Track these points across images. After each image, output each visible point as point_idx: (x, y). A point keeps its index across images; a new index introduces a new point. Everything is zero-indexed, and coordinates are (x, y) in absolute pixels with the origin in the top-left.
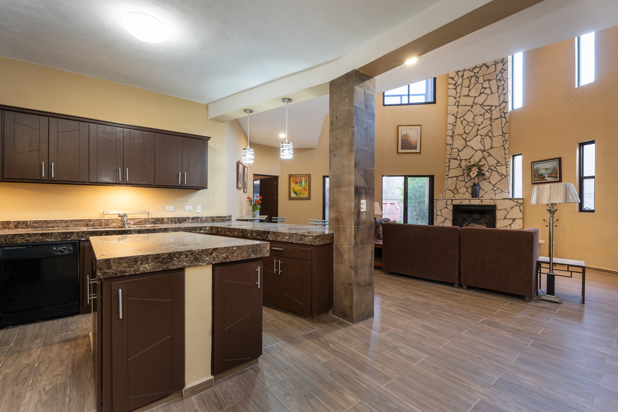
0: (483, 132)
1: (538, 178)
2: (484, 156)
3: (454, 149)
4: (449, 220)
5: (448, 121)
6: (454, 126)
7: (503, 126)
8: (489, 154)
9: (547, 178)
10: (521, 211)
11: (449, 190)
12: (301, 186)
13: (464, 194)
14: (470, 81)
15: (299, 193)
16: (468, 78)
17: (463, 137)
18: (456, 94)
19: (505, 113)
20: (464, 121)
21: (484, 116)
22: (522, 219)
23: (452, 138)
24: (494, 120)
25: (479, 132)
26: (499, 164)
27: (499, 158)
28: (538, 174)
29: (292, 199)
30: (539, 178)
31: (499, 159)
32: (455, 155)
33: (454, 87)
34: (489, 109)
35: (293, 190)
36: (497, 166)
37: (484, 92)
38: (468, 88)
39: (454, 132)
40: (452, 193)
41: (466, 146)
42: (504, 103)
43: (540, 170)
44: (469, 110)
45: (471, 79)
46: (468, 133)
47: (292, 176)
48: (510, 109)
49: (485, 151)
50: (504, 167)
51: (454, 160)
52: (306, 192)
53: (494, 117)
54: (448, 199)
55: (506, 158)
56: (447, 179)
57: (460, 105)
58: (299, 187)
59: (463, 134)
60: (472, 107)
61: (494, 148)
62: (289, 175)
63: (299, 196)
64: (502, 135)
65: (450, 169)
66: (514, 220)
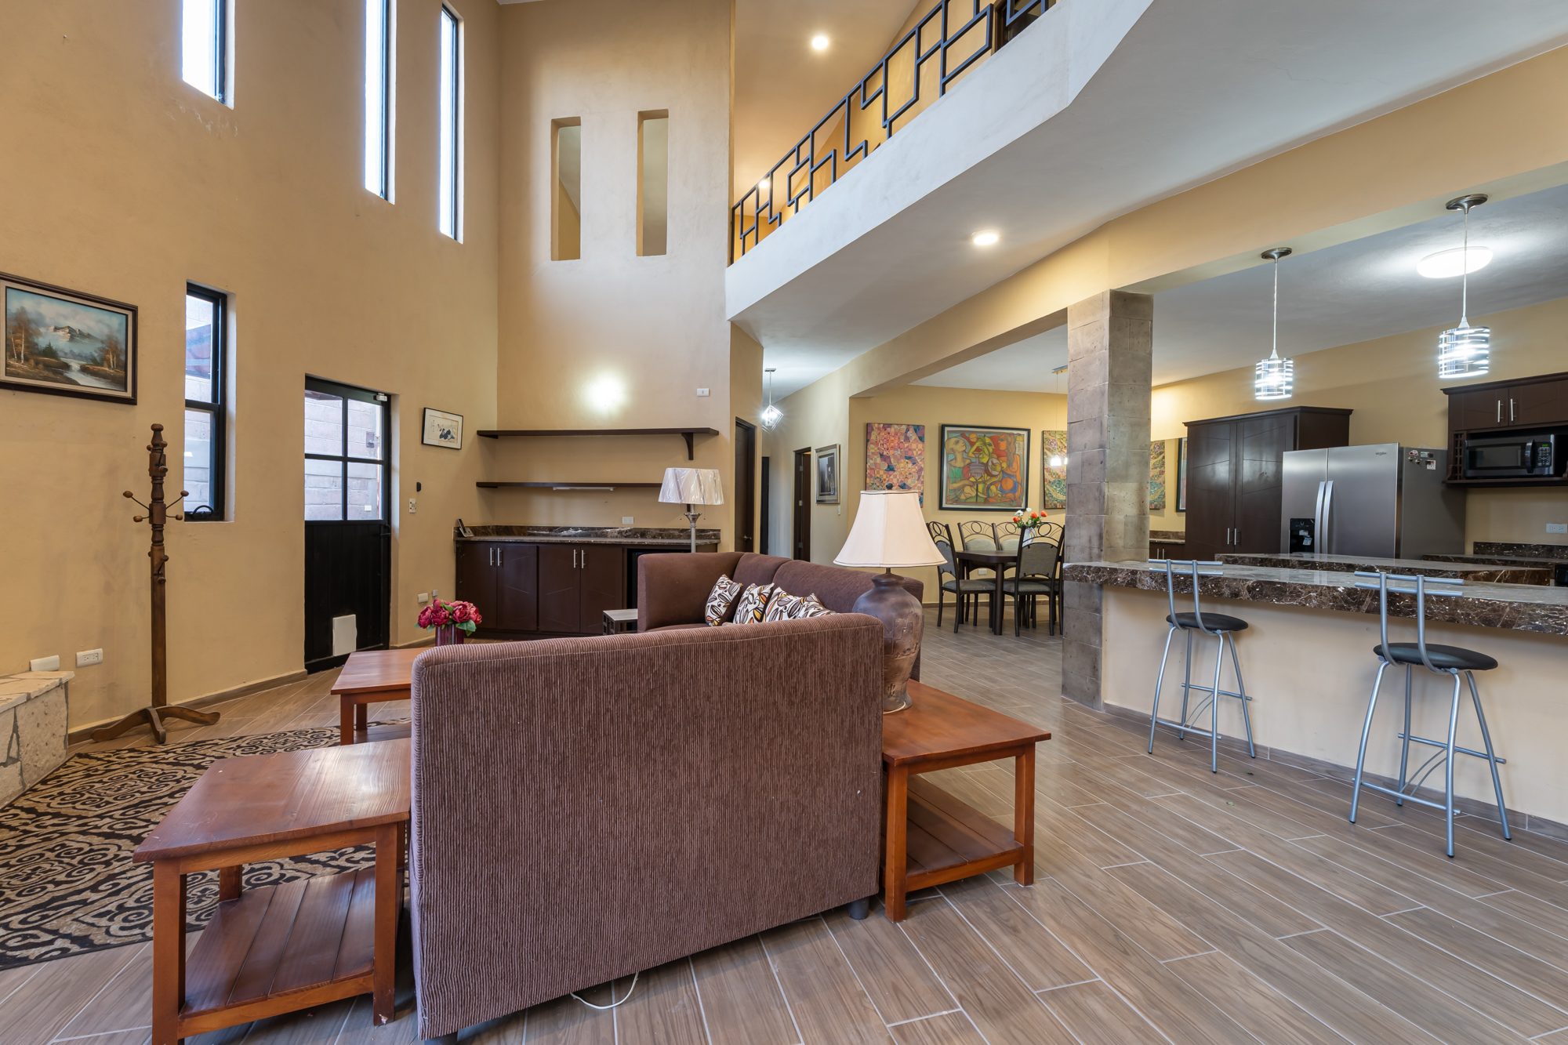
1: (32, 362)
9: (75, 375)
28: (32, 347)
30: (37, 363)
43: (42, 330)
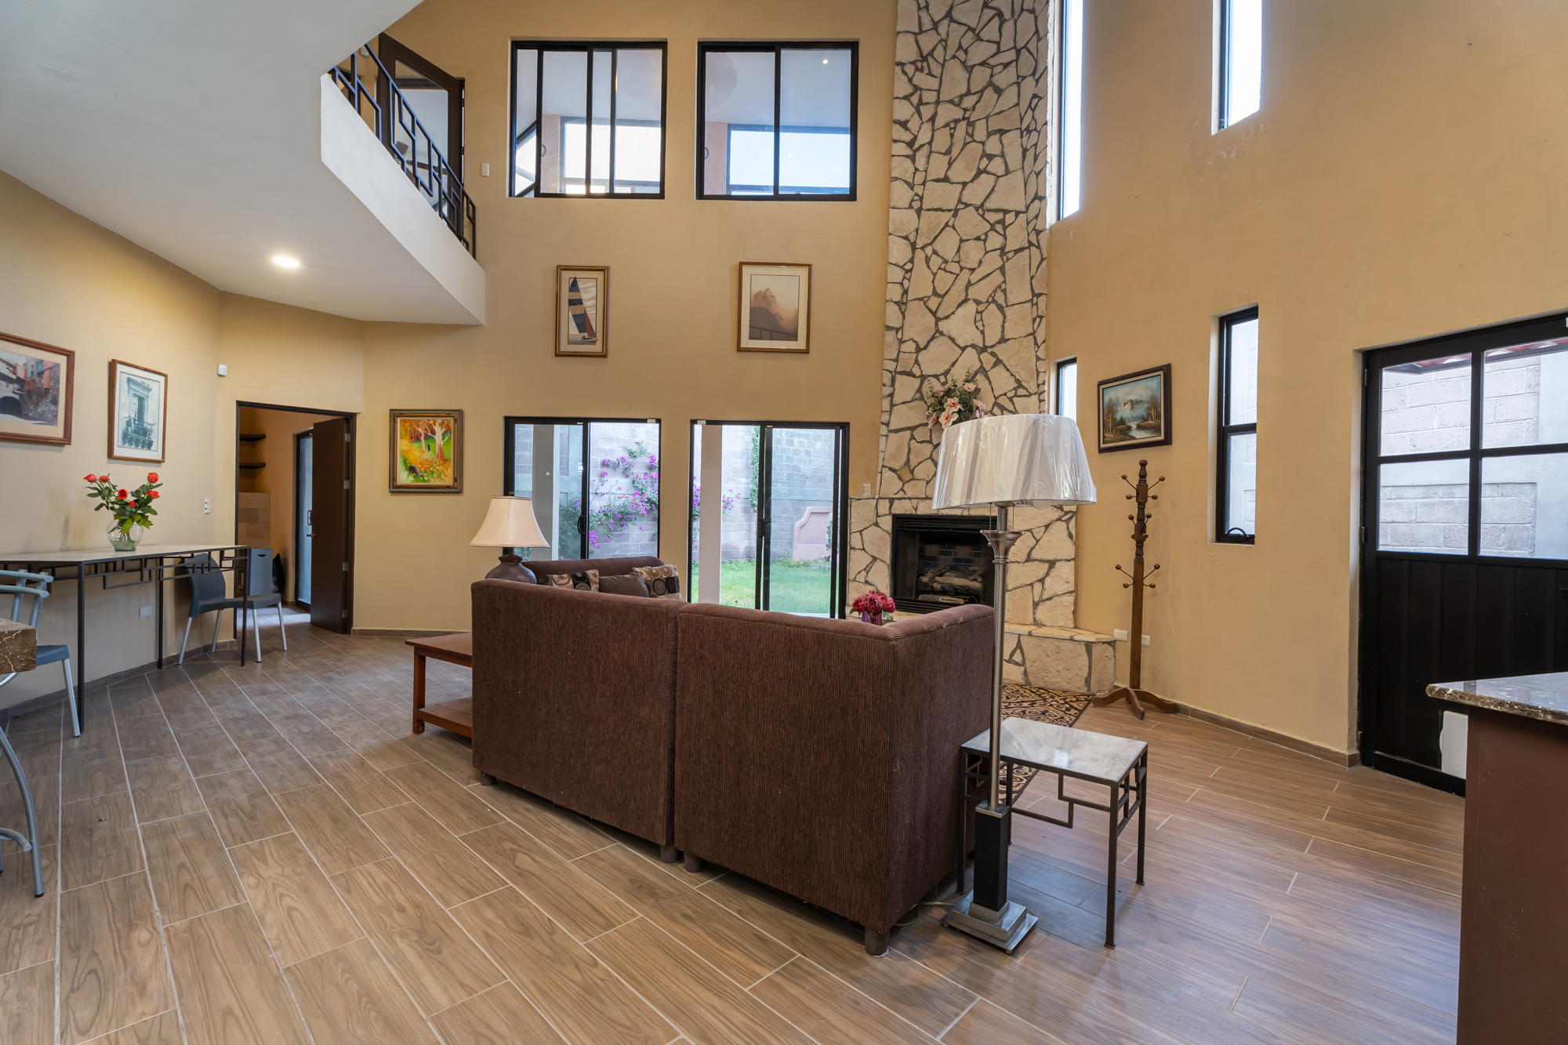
0: (981, 291)
1: (1114, 432)
2: (982, 366)
3: (905, 341)
4: (881, 563)
5: (890, 256)
6: (907, 271)
7: (1033, 273)
8: (995, 359)
9: (1135, 433)
10: (1070, 536)
11: (891, 469)
12: (429, 449)
13: (928, 482)
14: (952, 135)
15: (425, 472)
16: (947, 125)
17: (930, 307)
18: (914, 173)
19: (1038, 233)
20: (934, 256)
21: (985, 244)
22: (1072, 562)
23: (900, 308)
24: (1010, 255)
25: (973, 292)
26: (1021, 391)
27: (1021, 372)
28: (1114, 419)
29: (400, 492)
30: (1116, 432)
31: (1022, 376)
32: (906, 363)
33: (910, 152)
34: (998, 222)
35: (405, 461)
36: (1016, 395)
37: (988, 169)
38: (947, 157)
39: (905, 292)
40: (898, 480)
41: (938, 335)
42: (1037, 202)
43: (1118, 408)
44: (947, 225)
45: (954, 128)
46: (942, 293)
47: (401, 415)
48: (1050, 218)
49: (984, 349)
50: (1035, 398)
51: (904, 377)
52: (447, 469)
53: (1012, 245)
54: (880, 498)
55: (1038, 373)
56: (886, 436)
57: (924, 207)
58: (423, 452)
59: (929, 297)
60: (955, 216)
61: (1008, 340)
62: (391, 410)
63: (425, 481)
64: (1031, 301)
65: (896, 405)
66: (1052, 564)
